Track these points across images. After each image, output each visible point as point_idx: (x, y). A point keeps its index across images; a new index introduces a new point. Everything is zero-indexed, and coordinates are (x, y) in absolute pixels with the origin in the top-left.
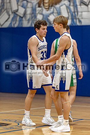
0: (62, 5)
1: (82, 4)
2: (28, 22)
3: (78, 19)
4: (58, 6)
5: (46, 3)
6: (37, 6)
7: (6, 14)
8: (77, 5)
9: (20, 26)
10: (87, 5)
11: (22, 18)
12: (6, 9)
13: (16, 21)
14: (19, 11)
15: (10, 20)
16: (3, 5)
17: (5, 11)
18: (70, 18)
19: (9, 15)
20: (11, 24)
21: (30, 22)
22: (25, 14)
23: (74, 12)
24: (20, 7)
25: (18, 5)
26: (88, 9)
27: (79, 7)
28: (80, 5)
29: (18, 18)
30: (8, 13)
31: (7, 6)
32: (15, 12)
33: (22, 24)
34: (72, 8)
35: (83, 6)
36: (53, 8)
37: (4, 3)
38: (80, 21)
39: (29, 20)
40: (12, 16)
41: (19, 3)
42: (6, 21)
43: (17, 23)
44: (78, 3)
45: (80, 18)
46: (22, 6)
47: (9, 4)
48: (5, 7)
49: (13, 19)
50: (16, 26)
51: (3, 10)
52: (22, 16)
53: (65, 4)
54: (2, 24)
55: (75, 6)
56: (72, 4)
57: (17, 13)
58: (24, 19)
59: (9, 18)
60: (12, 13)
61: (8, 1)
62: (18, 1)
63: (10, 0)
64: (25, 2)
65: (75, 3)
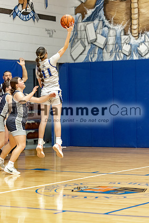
5: (135, 29)
6: (122, 34)
7: (80, 45)
11: (103, 49)
12: (81, 39)
14: (98, 41)
15: (86, 52)
17: (80, 41)
19: (85, 47)
22: (106, 44)
24: (99, 35)
30: (83, 43)
32: (93, 43)
41: (98, 31)
42: (81, 54)
48: (79, 37)
54: (75, 58)
57: (95, 43)
59: (84, 50)
60: (89, 43)
61: (83, 28)
62: (96, 28)
63: (85, 27)
64: (106, 29)
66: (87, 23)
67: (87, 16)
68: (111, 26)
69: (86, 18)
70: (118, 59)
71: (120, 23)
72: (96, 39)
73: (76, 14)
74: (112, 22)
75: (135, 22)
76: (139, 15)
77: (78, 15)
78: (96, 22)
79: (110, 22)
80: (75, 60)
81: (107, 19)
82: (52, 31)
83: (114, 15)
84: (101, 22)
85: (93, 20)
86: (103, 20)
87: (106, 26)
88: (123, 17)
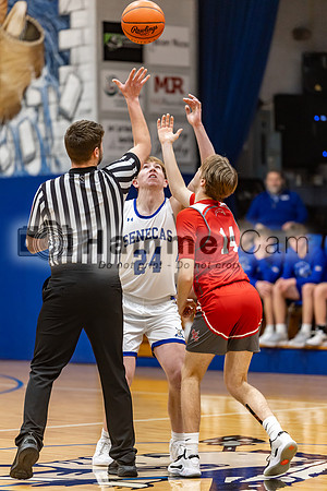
0: (22, 122)
1: (60, 117)
3: (55, 157)
4: (14, 123)
8: (50, 121)
10: (70, 120)
18: (38, 154)
23: (47, 139)
27: (54, 124)
28: (58, 120)
34: (41, 127)
35: (64, 123)
36: (5, 128)
38: (57, 163)
44: (53, 114)
45: (58, 153)
53: (27, 118)
55: (48, 123)
56: (41, 118)
65: (46, 114)
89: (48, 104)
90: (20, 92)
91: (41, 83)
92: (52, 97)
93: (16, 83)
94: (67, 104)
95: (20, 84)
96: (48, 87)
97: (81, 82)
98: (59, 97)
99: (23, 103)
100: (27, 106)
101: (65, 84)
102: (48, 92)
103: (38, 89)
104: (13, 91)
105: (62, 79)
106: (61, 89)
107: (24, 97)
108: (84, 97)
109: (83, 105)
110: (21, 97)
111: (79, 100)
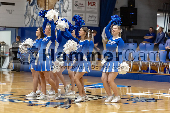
1: (63, 11)
2: (38, 24)
7: (28, 18)
8: (61, 12)
9: (35, 26)
10: (66, 12)
11: (36, 20)
12: (28, 15)
13: (33, 23)
14: (34, 16)
15: (30, 22)
16: (27, 12)
17: (28, 16)
19: (30, 19)
20: (30, 25)
21: (39, 23)
22: (37, 18)
24: (35, 13)
25: (34, 12)
26: (66, 14)
28: (63, 12)
29: (34, 20)
30: (29, 17)
31: (29, 12)
32: (32, 17)
33: (35, 25)
35: (64, 13)
37: (27, 10)
39: (39, 22)
40: (31, 20)
41: (34, 11)
42: (28, 23)
43: (33, 24)
44: (62, 11)
46: (36, 13)
47: (29, 11)
48: (28, 14)
49: (31, 21)
50: (33, 26)
51: (27, 15)
52: (35, 19)
54: (26, 25)
57: (33, 17)
58: (36, 21)
59: (29, 21)
60: (31, 17)
61: (29, 9)
62: (34, 9)
63: (30, 9)
64: (37, 10)
65: (60, 11)
66: (31, 6)
67: (31, 3)
68: (39, 8)
69: (30, 4)
70: (41, 26)
71: (42, 7)
72: (34, 15)
73: (27, 1)
74: (39, 7)
75: (47, 7)
76: (49, 3)
77: (28, 2)
78: (34, 6)
79: (39, 6)
80: (26, 26)
81: (38, 5)
82: (11, 11)
83: (40, 3)
84: (36, 6)
85: (33, 5)
86: (36, 5)
87: (37, 8)
88: (43, 4)
89: (61, 8)
90: (54, 5)
91: (59, 2)
92: (62, 6)
93: (53, 2)
94: (65, 8)
95: (54, 3)
96: (60, 3)
97: (69, 3)
98: (63, 6)
99: (54, 7)
100: (55, 8)
101: (65, 3)
102: (60, 5)
103: (58, 4)
104: (52, 4)
105: (64, 2)
106: (64, 4)
107: (55, 6)
108: (69, 6)
109: (69, 9)
110: (54, 6)
111: (68, 7)
